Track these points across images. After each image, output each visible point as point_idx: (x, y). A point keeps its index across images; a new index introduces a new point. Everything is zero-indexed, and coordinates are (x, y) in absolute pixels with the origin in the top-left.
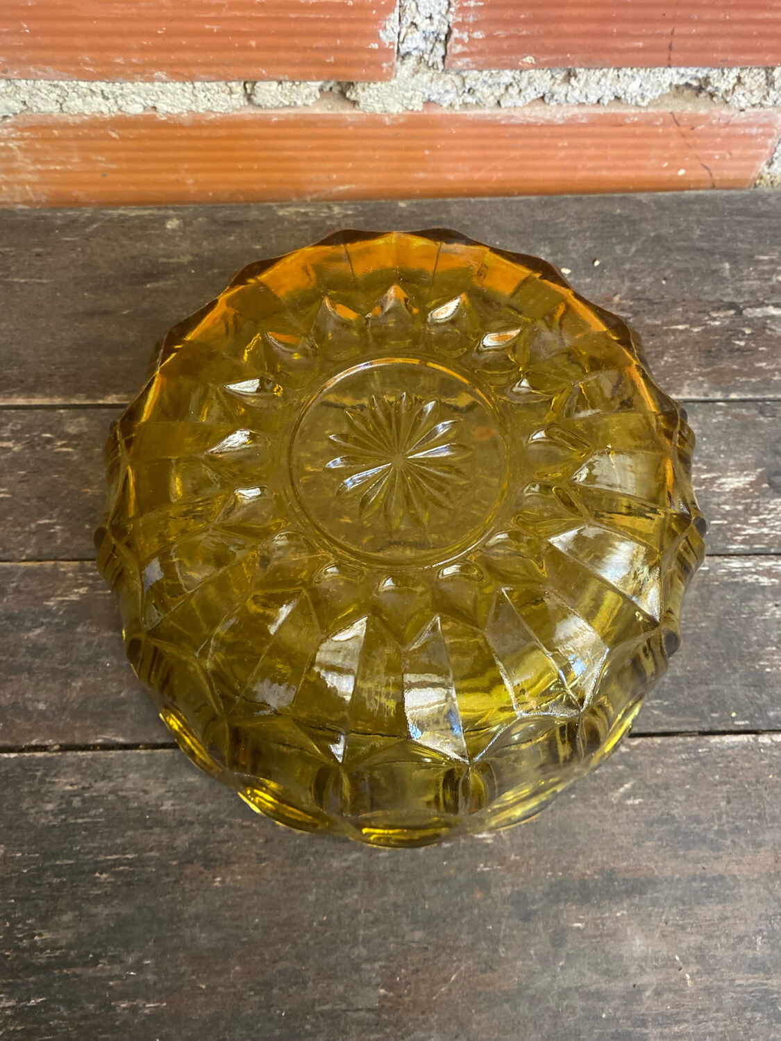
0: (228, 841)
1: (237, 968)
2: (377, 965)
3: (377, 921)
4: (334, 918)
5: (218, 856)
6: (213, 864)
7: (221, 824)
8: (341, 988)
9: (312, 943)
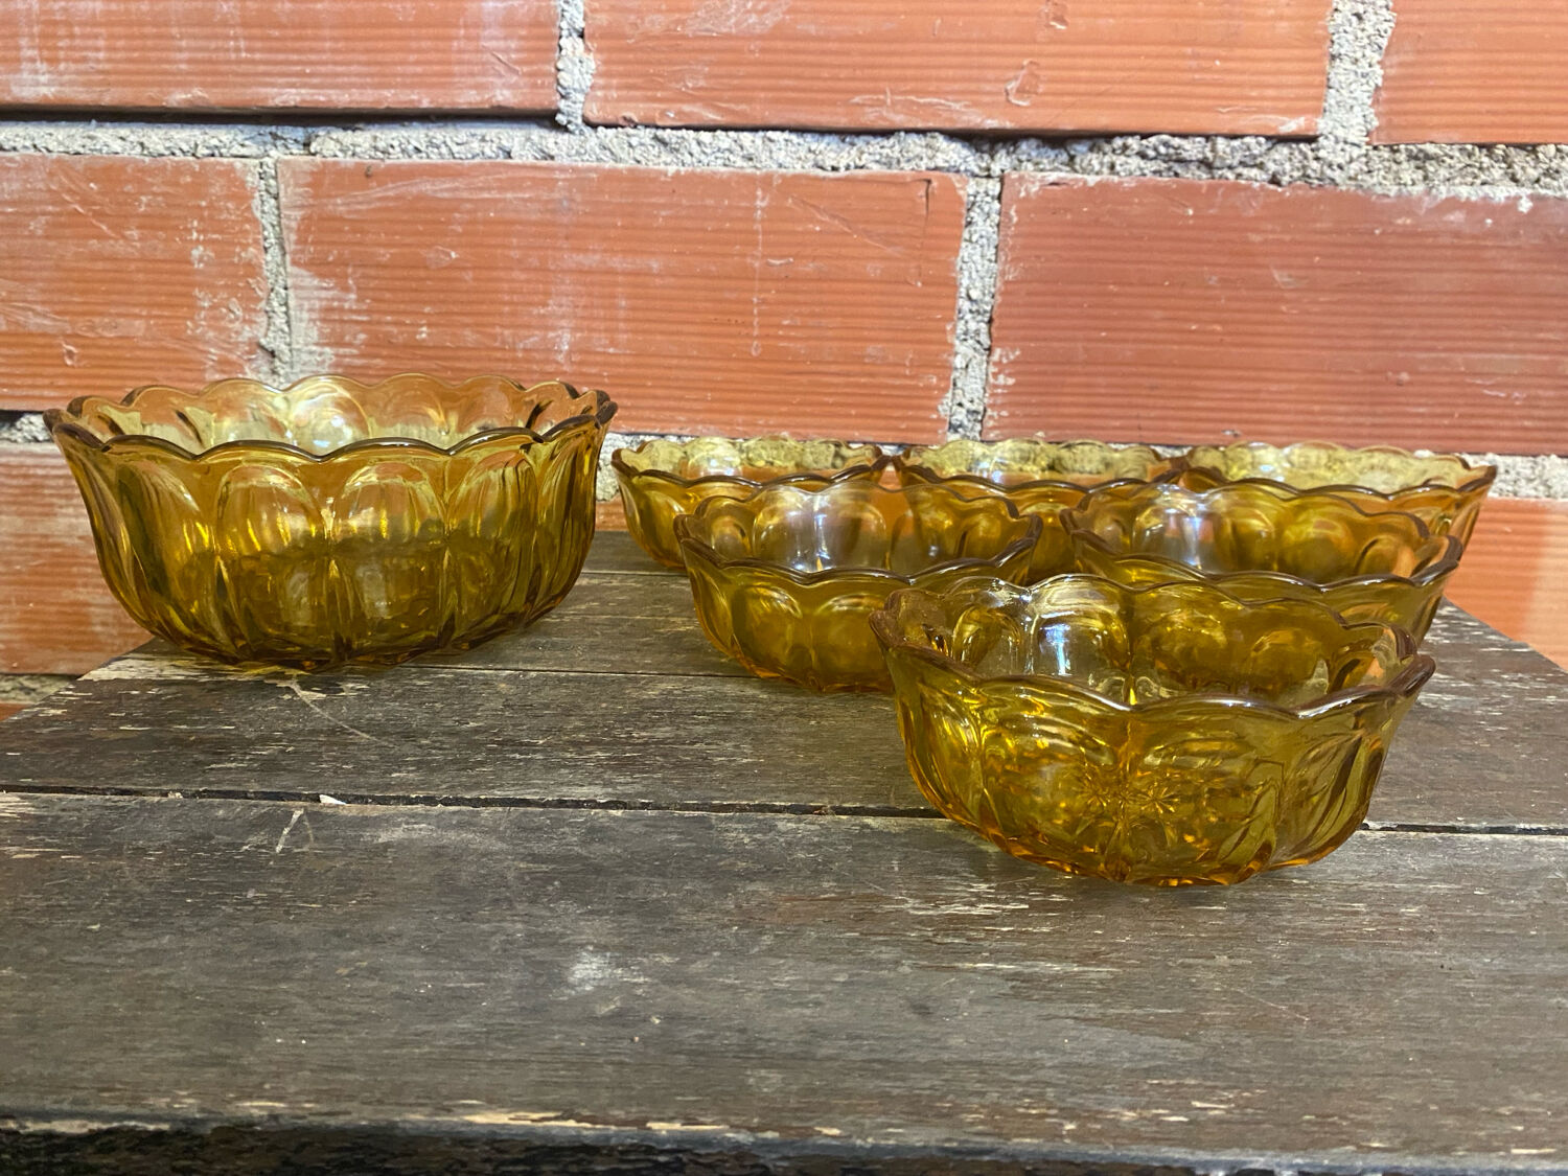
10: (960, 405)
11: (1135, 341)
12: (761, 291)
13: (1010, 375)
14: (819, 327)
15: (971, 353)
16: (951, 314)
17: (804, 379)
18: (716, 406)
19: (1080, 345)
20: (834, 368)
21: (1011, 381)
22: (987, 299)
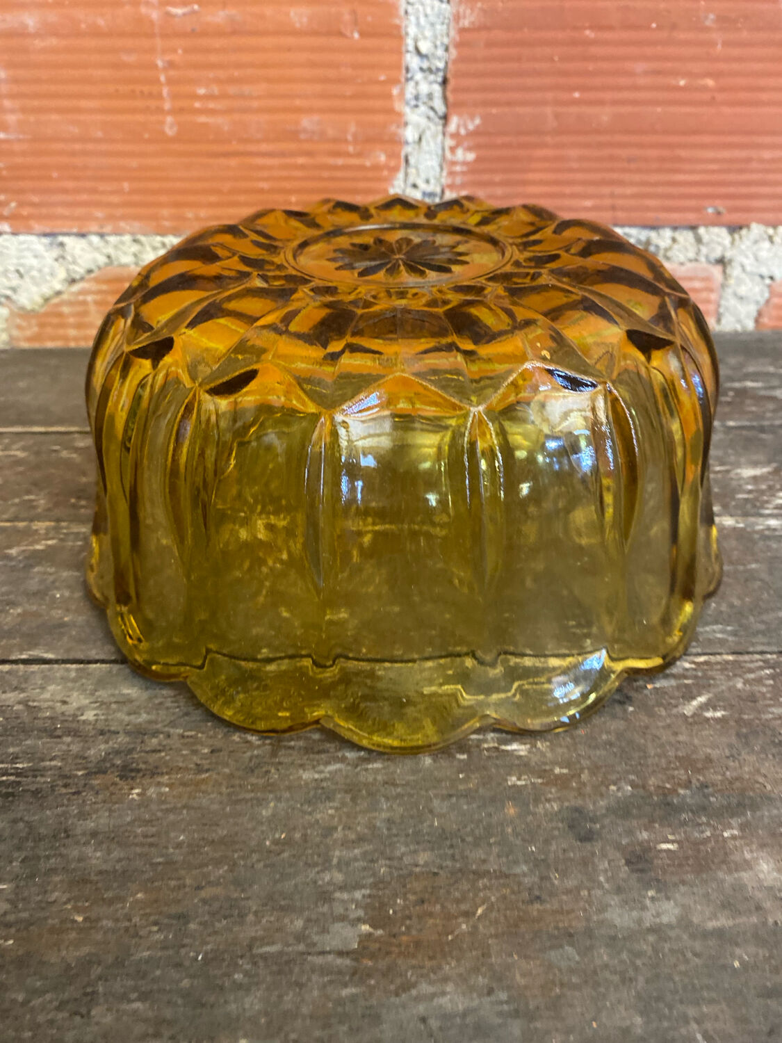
0: (160, 751)
1: (139, 895)
2: (358, 895)
3: (361, 839)
4: (297, 836)
5: (142, 766)
6: (133, 774)
7: (155, 734)
8: (299, 923)
9: (261, 865)
10: (415, 186)
11: (615, 103)
12: (164, 51)
13: (469, 149)
14: (242, 96)
15: (423, 122)
16: (399, 75)
17: (233, 162)
18: (136, 198)
19: (549, 110)
20: (264, 147)
21: (471, 156)
22: (440, 52)
